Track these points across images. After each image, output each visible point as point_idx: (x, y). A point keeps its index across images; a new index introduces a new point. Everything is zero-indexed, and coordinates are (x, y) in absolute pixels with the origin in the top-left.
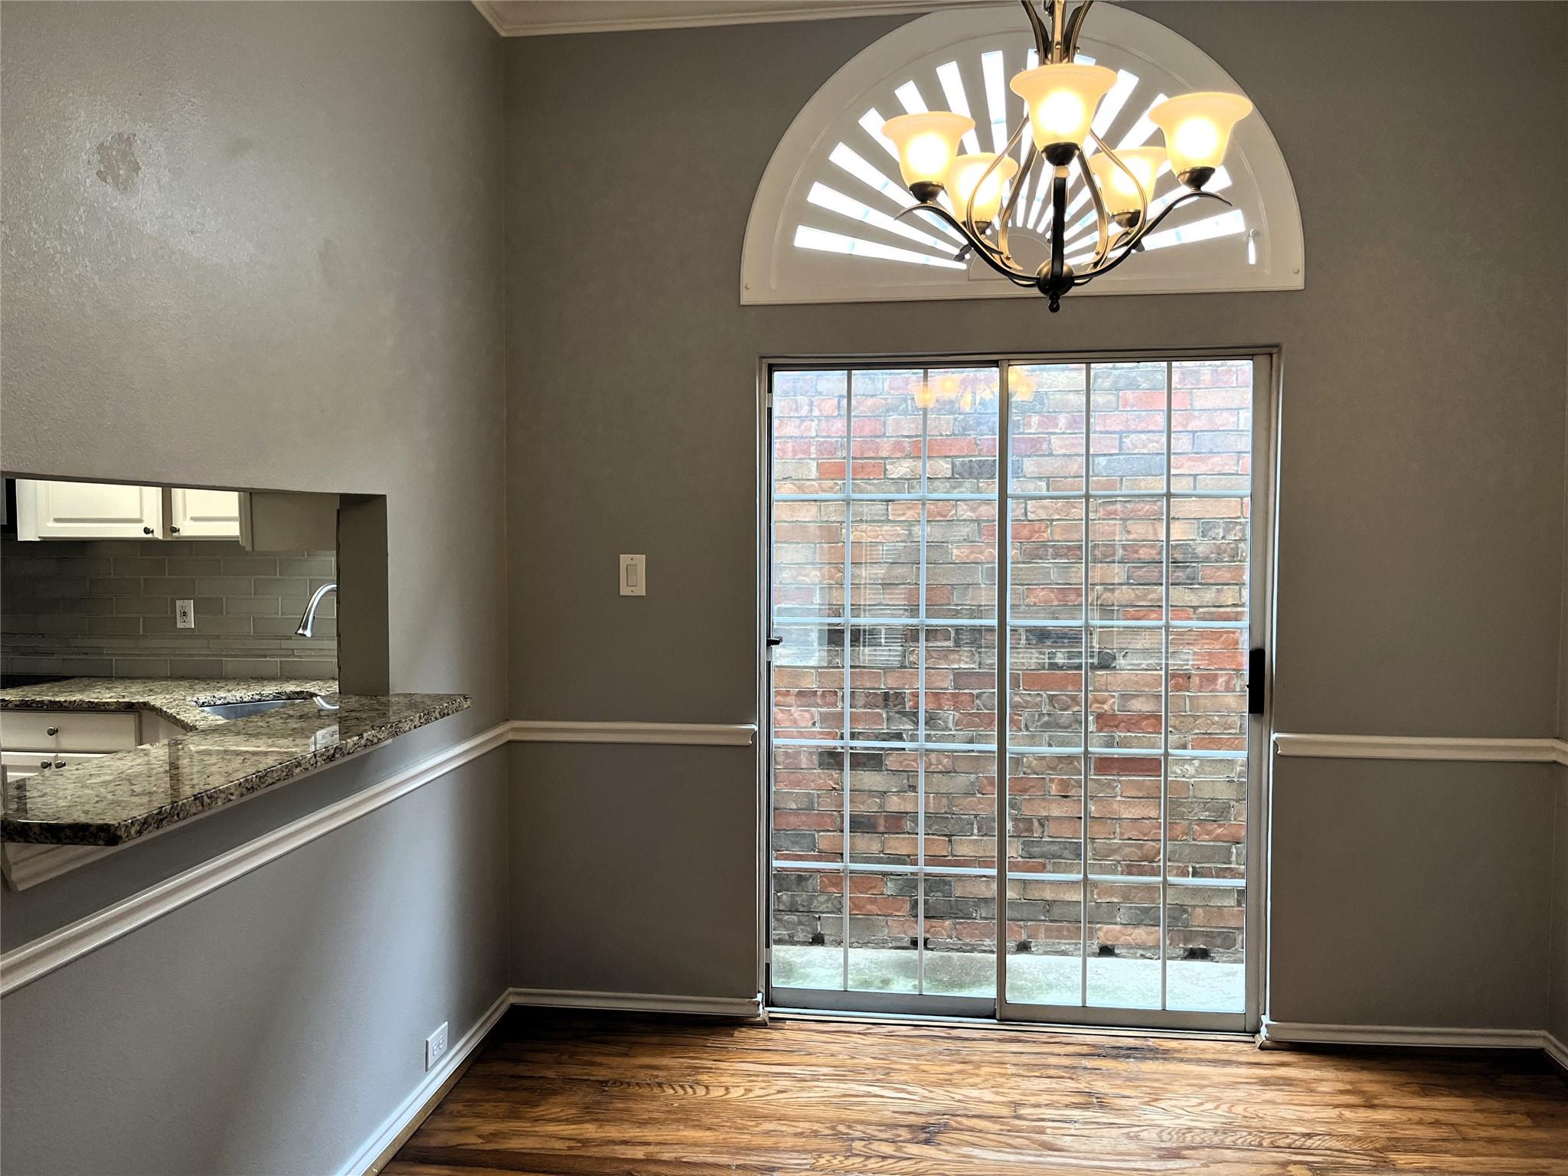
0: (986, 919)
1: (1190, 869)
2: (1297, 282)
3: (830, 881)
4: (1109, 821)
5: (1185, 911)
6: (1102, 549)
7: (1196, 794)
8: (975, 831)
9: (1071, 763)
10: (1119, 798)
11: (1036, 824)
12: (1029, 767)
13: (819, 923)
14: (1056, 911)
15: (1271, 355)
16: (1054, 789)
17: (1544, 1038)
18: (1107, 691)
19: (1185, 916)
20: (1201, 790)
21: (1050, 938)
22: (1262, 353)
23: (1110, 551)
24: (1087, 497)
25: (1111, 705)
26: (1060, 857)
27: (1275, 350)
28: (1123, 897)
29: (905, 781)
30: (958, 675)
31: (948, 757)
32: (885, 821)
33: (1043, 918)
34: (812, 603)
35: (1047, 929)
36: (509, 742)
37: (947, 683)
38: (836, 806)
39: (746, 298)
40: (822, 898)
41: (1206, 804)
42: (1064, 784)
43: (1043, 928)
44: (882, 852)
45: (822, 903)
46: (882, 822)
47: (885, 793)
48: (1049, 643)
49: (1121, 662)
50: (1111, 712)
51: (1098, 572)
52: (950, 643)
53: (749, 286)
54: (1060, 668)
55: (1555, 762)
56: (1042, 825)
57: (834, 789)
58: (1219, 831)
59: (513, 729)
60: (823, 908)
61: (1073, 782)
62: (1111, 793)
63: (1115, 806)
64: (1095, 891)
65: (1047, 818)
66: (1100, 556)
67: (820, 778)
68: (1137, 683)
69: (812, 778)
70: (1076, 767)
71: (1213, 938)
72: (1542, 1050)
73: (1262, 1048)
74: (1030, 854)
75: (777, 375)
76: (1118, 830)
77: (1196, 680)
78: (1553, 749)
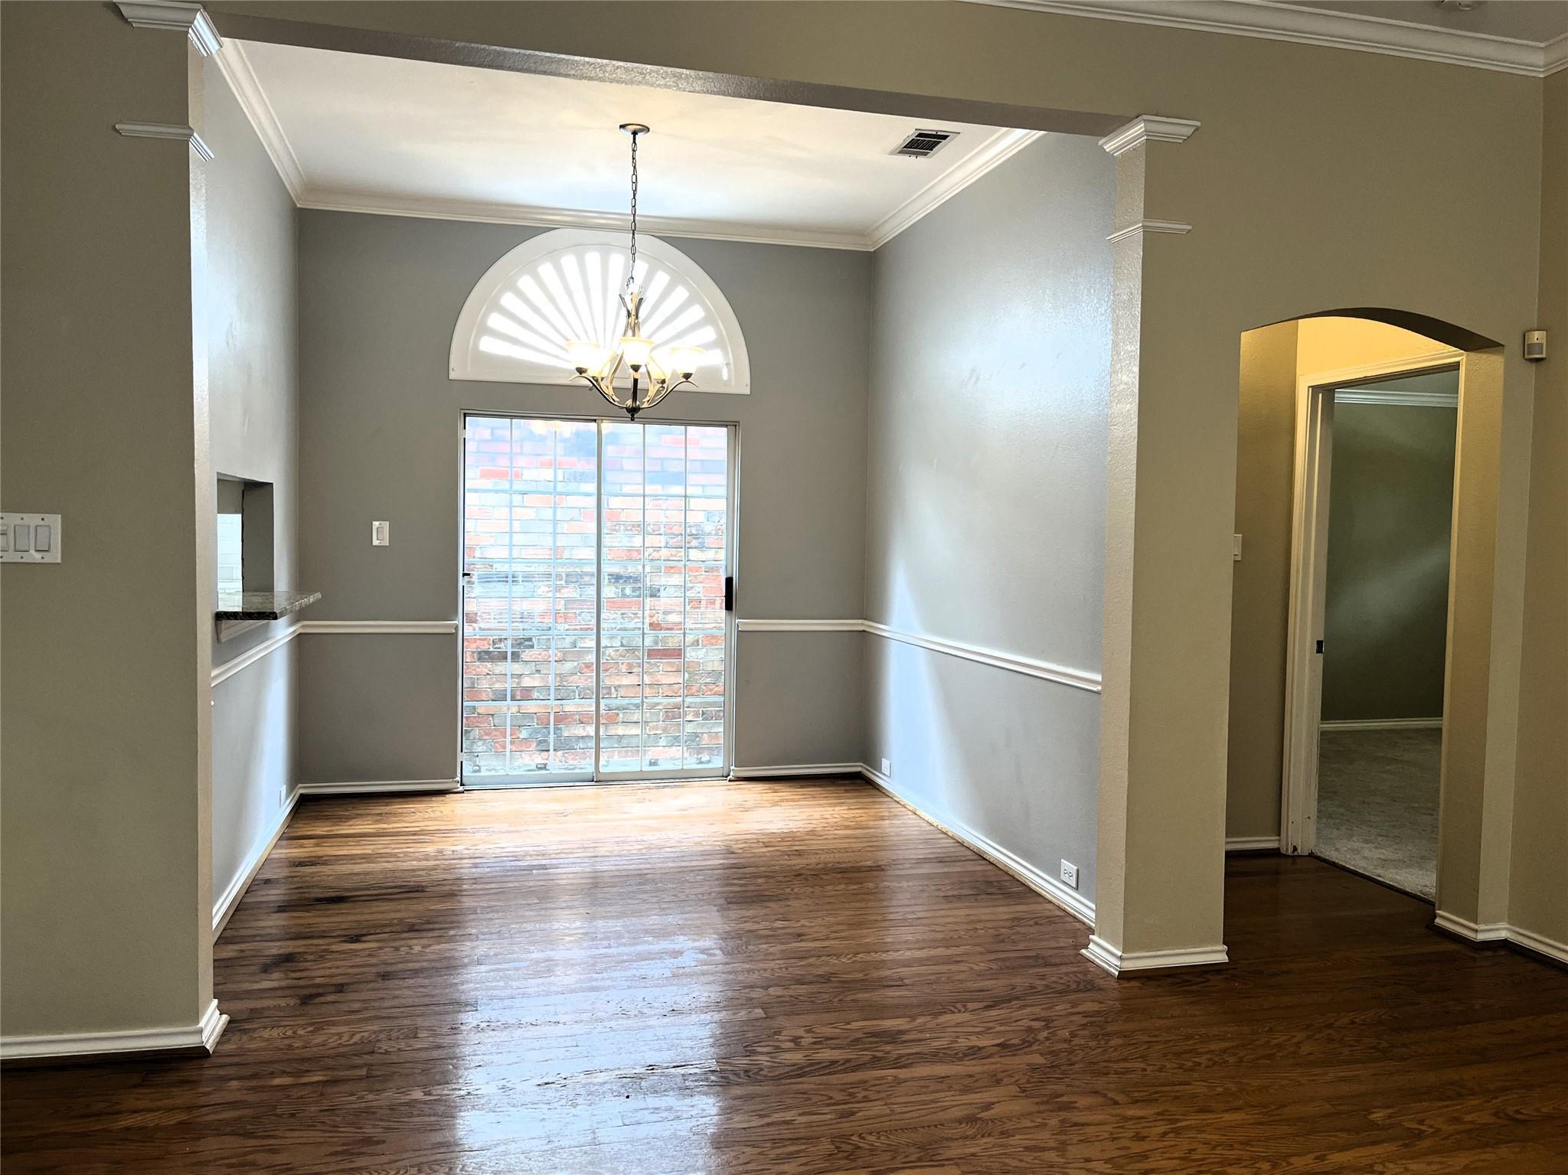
0: (583, 749)
1: (701, 712)
2: (747, 391)
3: (485, 732)
4: (656, 686)
5: (698, 736)
6: (651, 526)
7: (704, 668)
8: (577, 696)
9: (634, 653)
10: (661, 672)
11: (613, 689)
12: (609, 656)
13: (477, 758)
14: (625, 742)
15: (736, 426)
16: (624, 668)
17: (861, 766)
18: (654, 610)
19: (698, 739)
20: (707, 666)
21: (621, 757)
22: (732, 425)
23: (656, 528)
24: (644, 496)
25: (659, 618)
26: (627, 709)
27: (737, 424)
28: (663, 730)
29: (534, 668)
30: (568, 601)
31: (561, 651)
32: (521, 693)
33: (616, 746)
34: (474, 557)
35: (619, 752)
36: (300, 634)
37: (561, 606)
38: (490, 685)
39: (453, 375)
40: (480, 743)
41: (710, 673)
42: (630, 665)
43: (616, 753)
44: (519, 712)
45: (479, 746)
46: (519, 693)
47: (521, 675)
48: (621, 581)
49: (662, 593)
50: (657, 622)
51: (650, 540)
52: (563, 582)
53: (455, 369)
54: (628, 597)
55: (864, 631)
56: (617, 691)
57: (488, 674)
58: (716, 689)
59: (303, 626)
60: (480, 749)
61: (635, 664)
62: (656, 669)
63: (659, 677)
64: (648, 728)
65: (619, 686)
66: (651, 531)
67: (479, 668)
68: (671, 605)
69: (474, 668)
70: (636, 655)
71: (713, 750)
72: (860, 772)
73: (730, 781)
74: (609, 707)
75: (467, 418)
76: (661, 691)
77: (703, 602)
78: (863, 624)
